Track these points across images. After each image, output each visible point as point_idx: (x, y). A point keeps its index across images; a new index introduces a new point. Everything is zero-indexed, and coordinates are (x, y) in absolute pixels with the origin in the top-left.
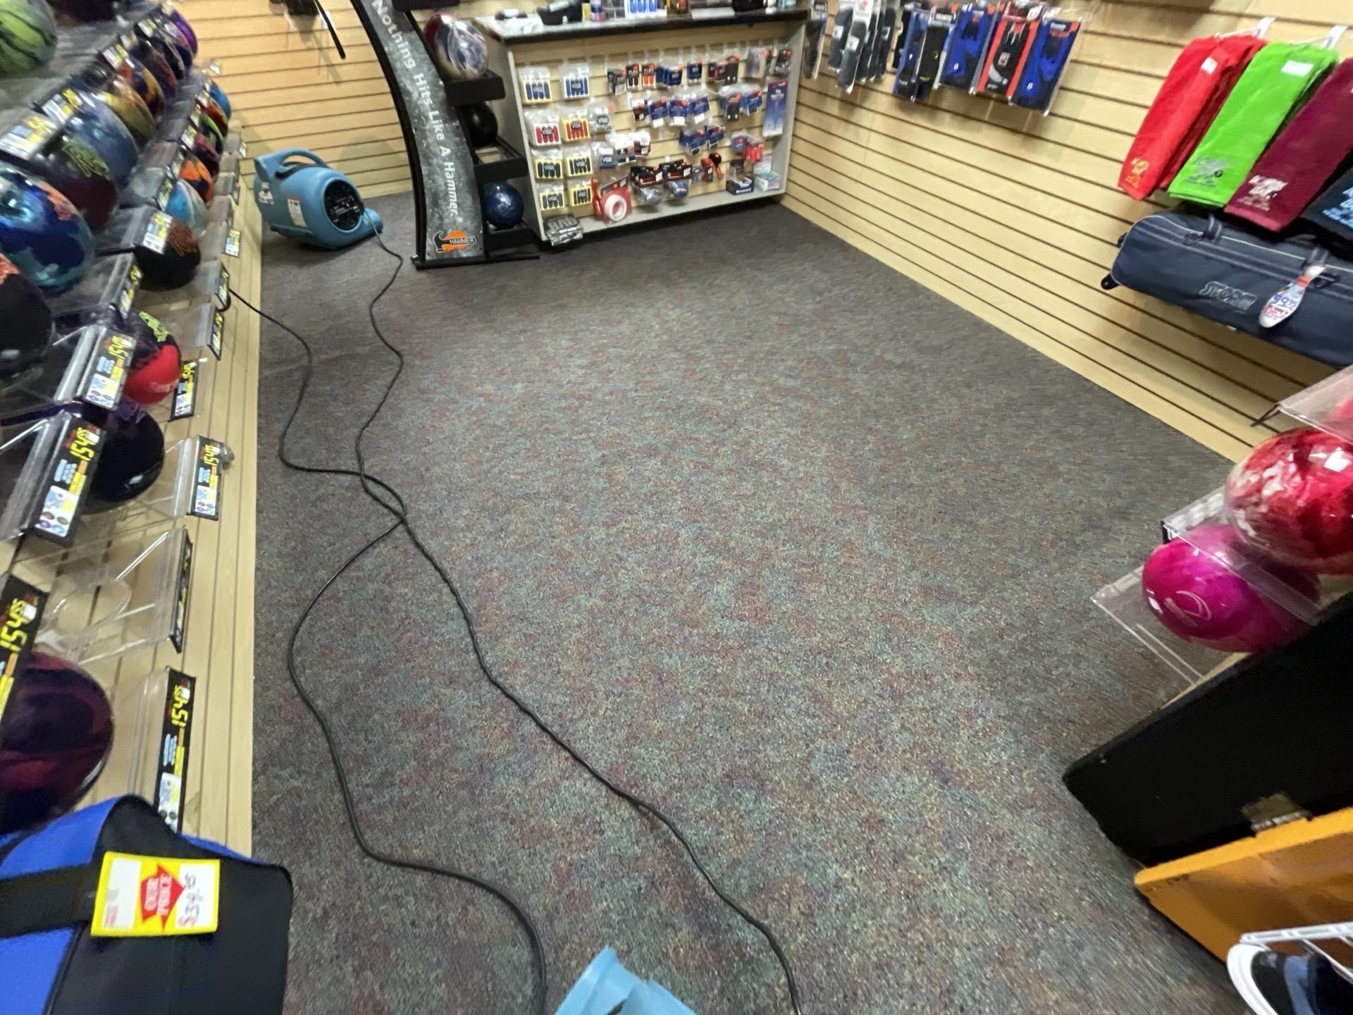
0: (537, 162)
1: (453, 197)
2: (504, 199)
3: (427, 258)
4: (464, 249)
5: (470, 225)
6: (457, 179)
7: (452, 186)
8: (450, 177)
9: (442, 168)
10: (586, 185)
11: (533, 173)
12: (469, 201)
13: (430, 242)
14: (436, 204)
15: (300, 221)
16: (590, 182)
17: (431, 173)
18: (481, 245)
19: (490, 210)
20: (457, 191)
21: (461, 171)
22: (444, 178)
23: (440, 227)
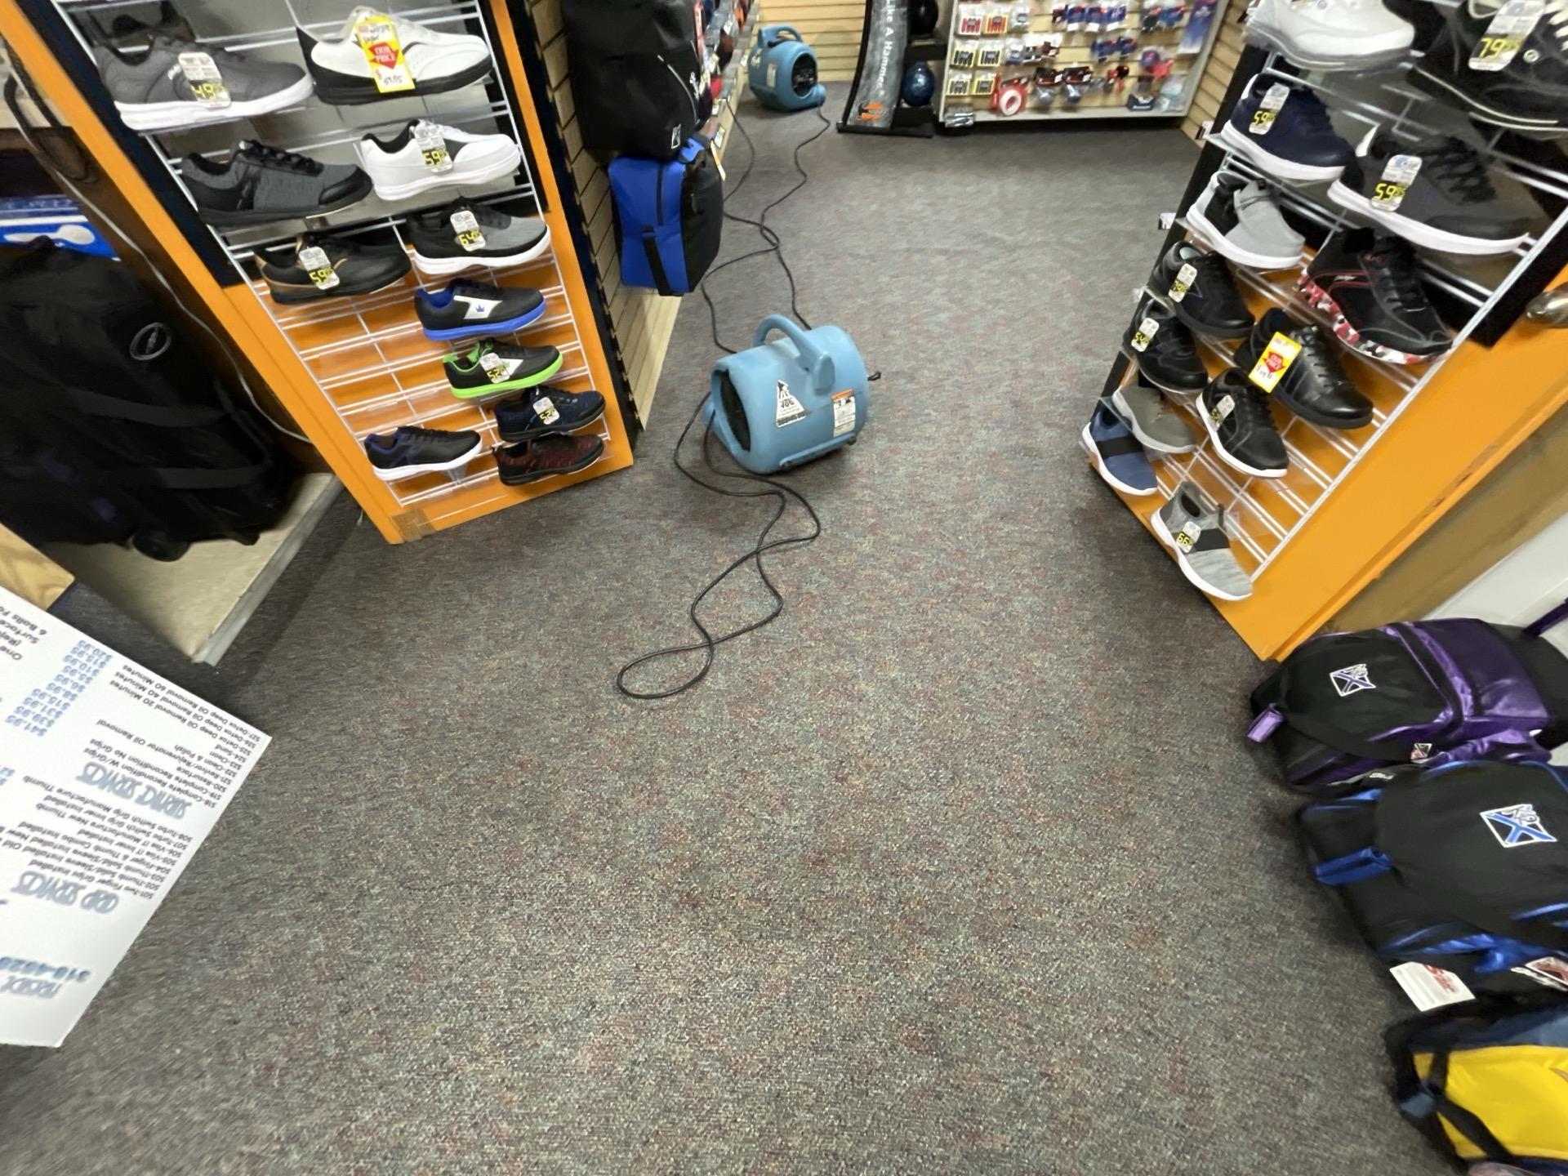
0: (956, 49)
1: (883, 72)
2: (921, 80)
3: (849, 123)
4: (878, 120)
5: (889, 99)
6: (890, 57)
7: (886, 61)
8: (886, 54)
9: (883, 45)
10: (991, 77)
11: (950, 59)
12: (894, 77)
13: (855, 109)
14: (869, 76)
15: (771, 83)
16: (994, 75)
17: (874, 50)
18: (890, 119)
19: (906, 89)
20: (888, 67)
21: (896, 50)
22: (881, 54)
23: (865, 97)
